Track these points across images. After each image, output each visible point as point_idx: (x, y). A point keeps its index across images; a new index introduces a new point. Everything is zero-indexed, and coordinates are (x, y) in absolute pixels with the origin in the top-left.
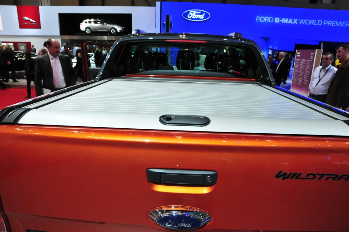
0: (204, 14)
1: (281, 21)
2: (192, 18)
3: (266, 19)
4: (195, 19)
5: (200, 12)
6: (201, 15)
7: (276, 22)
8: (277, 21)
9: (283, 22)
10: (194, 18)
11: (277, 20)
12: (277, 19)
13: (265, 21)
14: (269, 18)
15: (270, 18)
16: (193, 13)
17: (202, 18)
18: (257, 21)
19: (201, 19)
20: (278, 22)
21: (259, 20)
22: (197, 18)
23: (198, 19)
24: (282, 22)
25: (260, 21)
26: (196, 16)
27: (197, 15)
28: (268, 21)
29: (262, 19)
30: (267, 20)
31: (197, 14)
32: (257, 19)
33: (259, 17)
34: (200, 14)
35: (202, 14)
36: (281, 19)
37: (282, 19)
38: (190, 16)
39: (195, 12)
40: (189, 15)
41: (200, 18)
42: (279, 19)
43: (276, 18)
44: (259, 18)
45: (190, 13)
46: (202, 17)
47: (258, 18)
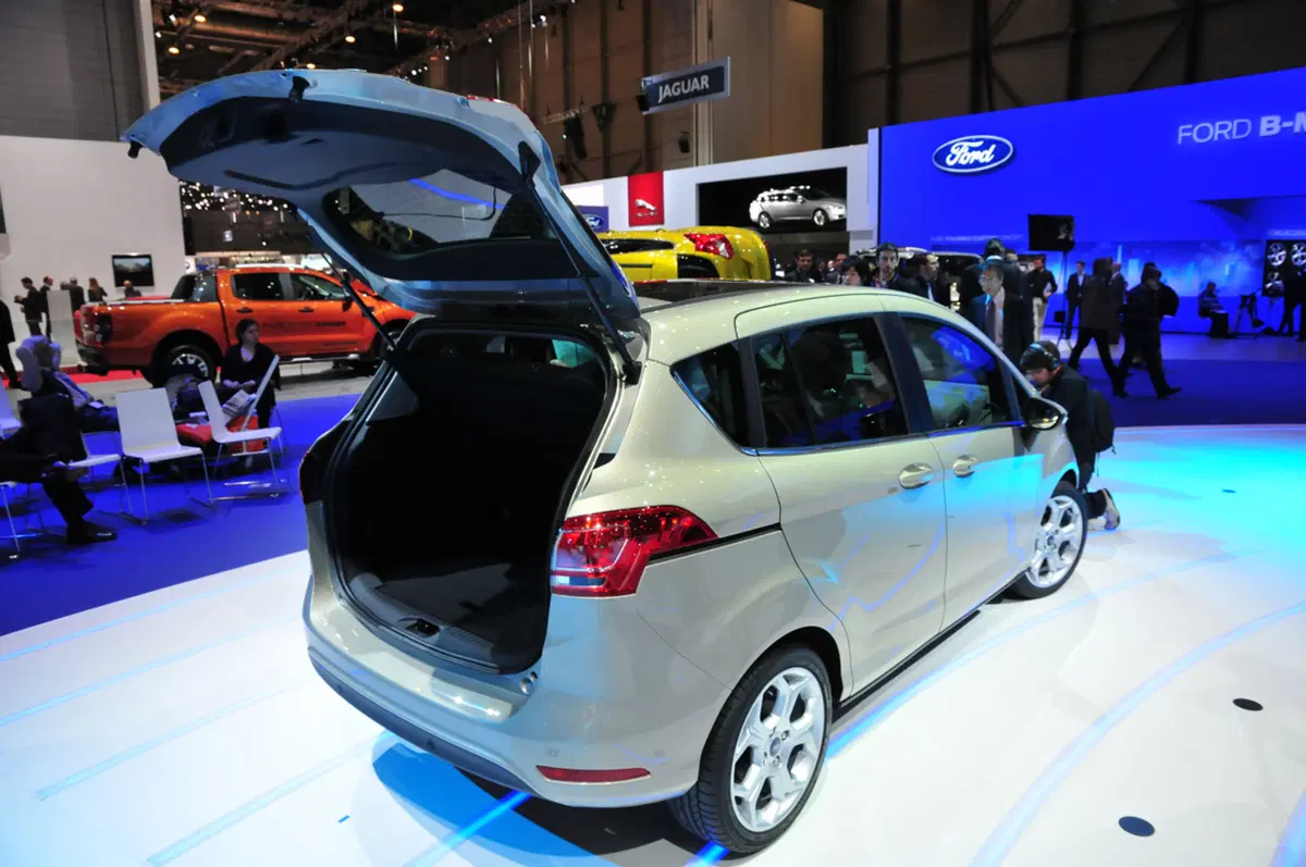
0: (993, 147)
1: (1286, 125)
2: (958, 166)
3: (1220, 130)
4: (968, 166)
5: (980, 143)
6: (985, 152)
7: (1263, 132)
8: (1269, 129)
9: (1297, 129)
10: (963, 162)
11: (1270, 125)
12: (1270, 122)
13: (1216, 138)
14: (1232, 125)
15: (1235, 122)
16: (961, 147)
17: (988, 159)
18: (1180, 141)
19: (985, 164)
20: (1276, 130)
21: (1191, 137)
22: (971, 162)
23: (977, 164)
24: (1292, 128)
25: (1194, 142)
26: (969, 155)
27: (974, 152)
28: (1227, 137)
29: (1203, 133)
30: (1225, 132)
31: (971, 149)
32: (1181, 135)
33: (1190, 126)
34: (981, 149)
35: (988, 148)
36: (1288, 115)
37: (1292, 118)
38: (952, 159)
39: (966, 144)
40: (950, 156)
41: (982, 161)
42: (1277, 119)
43: (1264, 120)
44: (1191, 130)
45: (953, 150)
46: (986, 156)
47: (1184, 131)
